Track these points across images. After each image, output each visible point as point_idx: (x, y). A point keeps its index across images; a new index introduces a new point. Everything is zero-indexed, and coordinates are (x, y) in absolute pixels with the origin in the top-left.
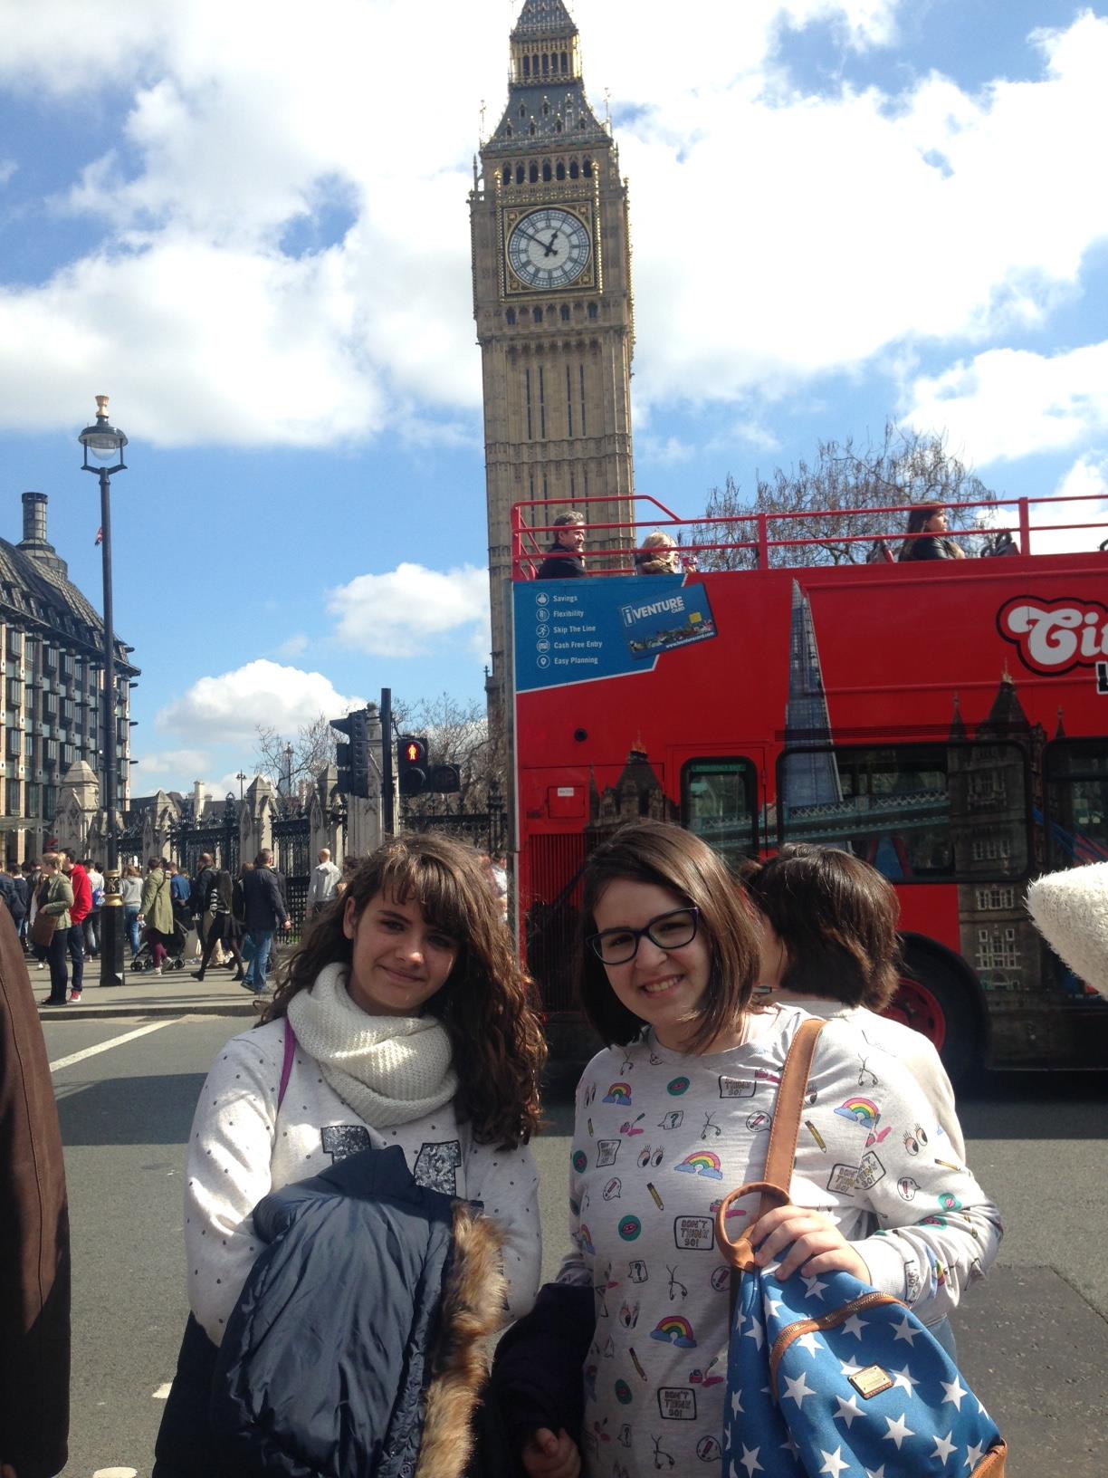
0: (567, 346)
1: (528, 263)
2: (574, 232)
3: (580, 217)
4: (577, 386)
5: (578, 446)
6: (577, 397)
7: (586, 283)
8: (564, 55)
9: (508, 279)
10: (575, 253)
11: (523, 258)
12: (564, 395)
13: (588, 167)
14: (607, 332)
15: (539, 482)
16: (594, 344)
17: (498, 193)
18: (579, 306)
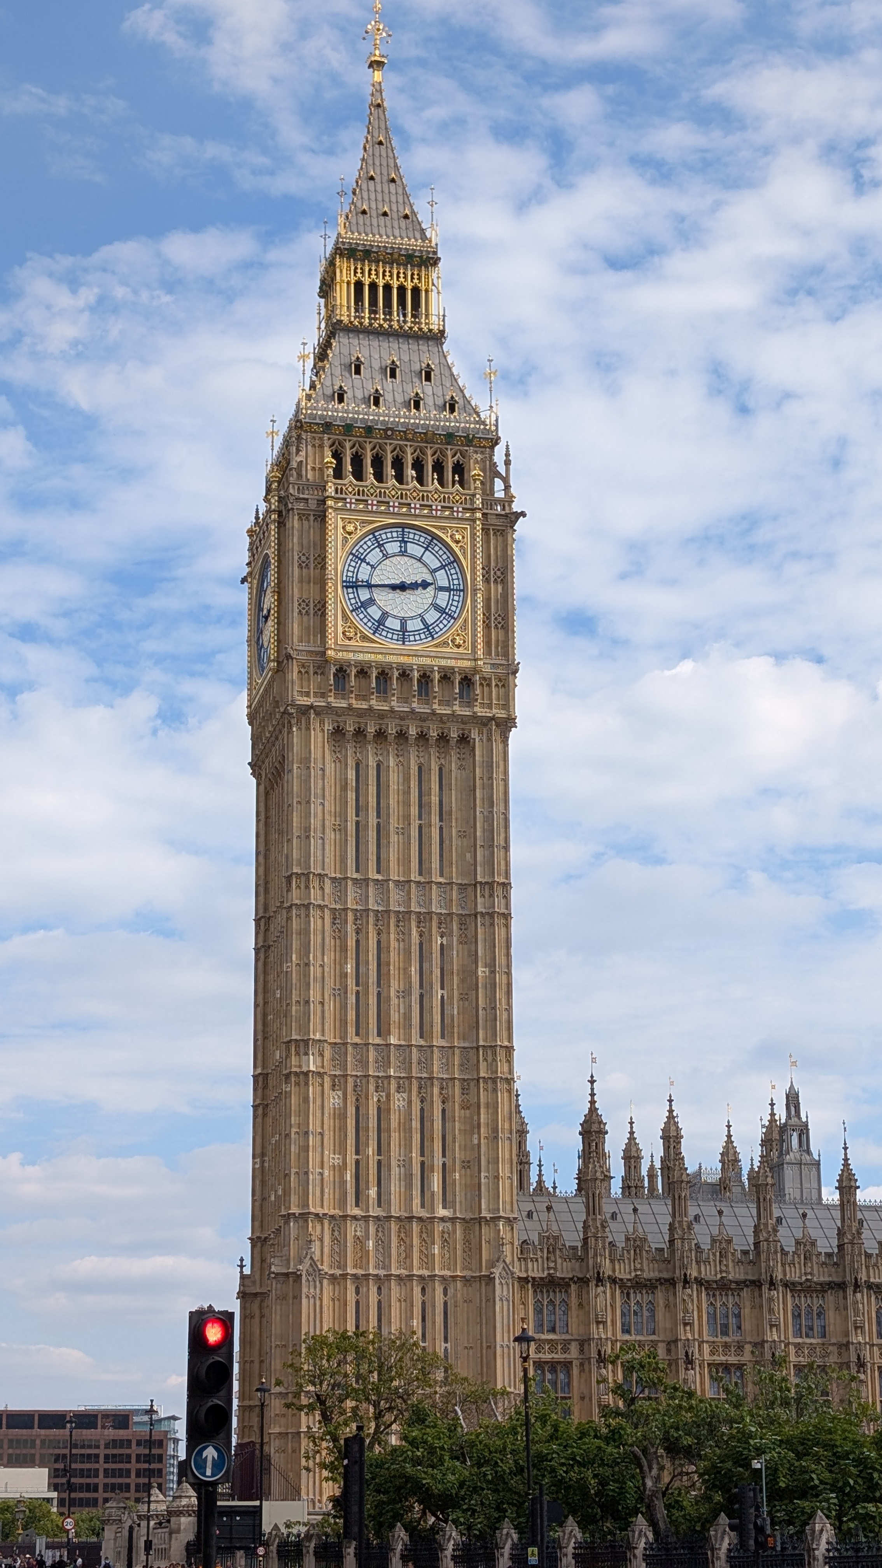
0: (422, 737)
1: (371, 601)
2: (443, 567)
3: (453, 545)
4: (435, 799)
5: (433, 893)
6: (431, 817)
7: (458, 646)
8: (416, 291)
9: (340, 622)
10: (443, 599)
11: (364, 595)
12: (414, 810)
13: (459, 469)
14: (485, 725)
15: (369, 942)
16: (464, 739)
17: (331, 490)
18: (446, 677)
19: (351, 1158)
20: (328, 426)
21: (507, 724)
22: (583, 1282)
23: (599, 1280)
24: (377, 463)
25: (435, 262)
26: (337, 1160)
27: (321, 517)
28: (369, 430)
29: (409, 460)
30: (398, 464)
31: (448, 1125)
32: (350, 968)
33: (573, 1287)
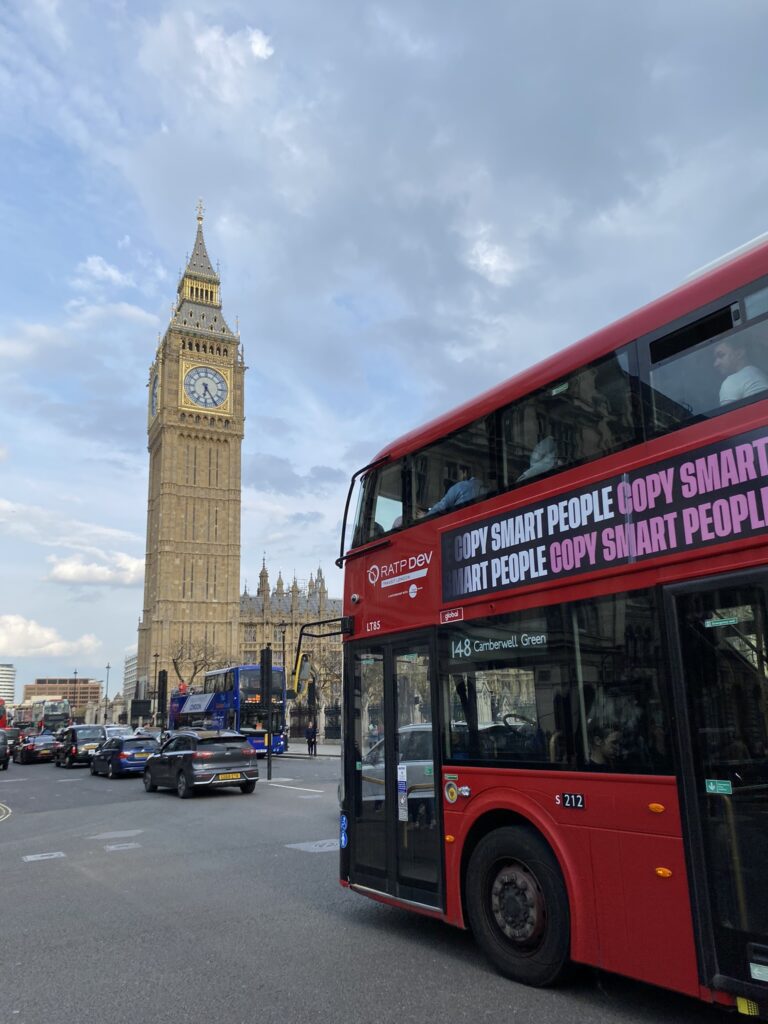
0: (211, 439)
1: (195, 392)
2: (220, 383)
3: (223, 376)
4: (214, 460)
5: (213, 492)
6: (213, 467)
7: (225, 409)
8: (212, 292)
9: (183, 397)
10: (220, 393)
11: (192, 389)
12: (207, 464)
13: (225, 351)
14: (234, 437)
15: (190, 508)
16: (226, 441)
17: (181, 353)
18: (220, 420)
19: (182, 581)
20: (180, 332)
21: (241, 437)
22: (262, 624)
23: (267, 623)
24: (197, 346)
25: (218, 284)
26: (177, 582)
27: (178, 362)
28: (195, 335)
29: (208, 346)
30: (205, 347)
31: (218, 571)
32: (183, 516)
33: (258, 626)
